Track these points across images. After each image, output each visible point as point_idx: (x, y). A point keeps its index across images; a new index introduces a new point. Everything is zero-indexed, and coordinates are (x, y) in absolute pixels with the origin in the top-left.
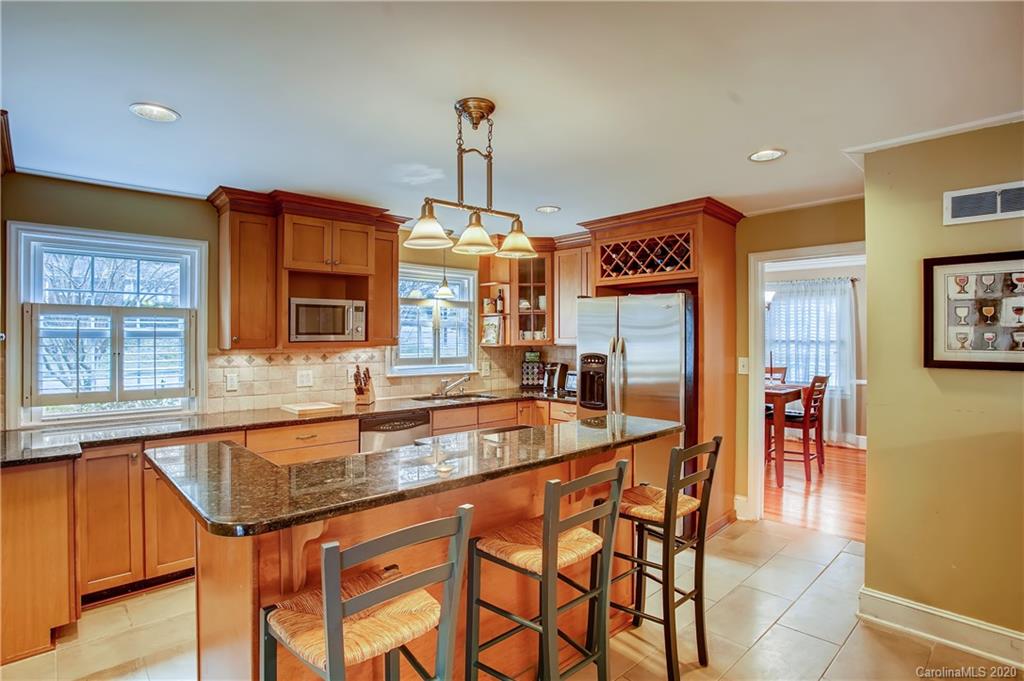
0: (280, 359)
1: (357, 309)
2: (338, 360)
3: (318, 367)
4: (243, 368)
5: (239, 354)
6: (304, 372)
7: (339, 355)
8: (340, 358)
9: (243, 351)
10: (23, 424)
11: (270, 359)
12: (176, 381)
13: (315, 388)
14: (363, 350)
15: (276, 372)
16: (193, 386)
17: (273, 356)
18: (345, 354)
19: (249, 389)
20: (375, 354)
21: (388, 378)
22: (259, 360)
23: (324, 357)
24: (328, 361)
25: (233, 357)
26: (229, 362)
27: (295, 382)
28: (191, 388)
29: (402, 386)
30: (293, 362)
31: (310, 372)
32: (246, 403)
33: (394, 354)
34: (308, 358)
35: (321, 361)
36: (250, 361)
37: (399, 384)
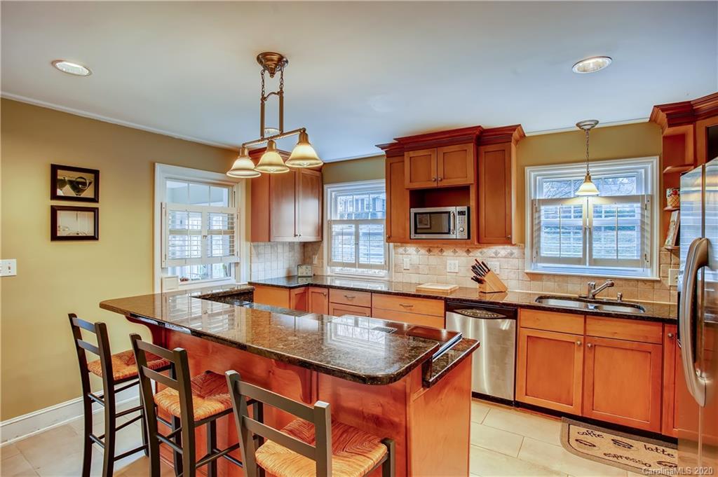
0: (436, 251)
1: (461, 213)
2: (479, 254)
3: (462, 258)
4: (412, 256)
5: (410, 247)
6: (452, 262)
7: (480, 250)
8: (481, 253)
9: (413, 245)
10: (329, 273)
11: (429, 251)
12: (380, 261)
13: (460, 274)
14: (501, 247)
15: (434, 259)
16: (387, 264)
17: (431, 249)
18: (485, 250)
19: (416, 269)
20: (514, 251)
21: (527, 273)
22: (423, 251)
23: (468, 251)
24: (471, 254)
25: (408, 248)
26: (405, 251)
27: (446, 268)
28: (387, 266)
29: (544, 283)
30: (444, 254)
31: (457, 262)
32: (414, 279)
33: (534, 252)
34: (455, 252)
35: (465, 254)
36: (418, 251)
37: (541, 280)
